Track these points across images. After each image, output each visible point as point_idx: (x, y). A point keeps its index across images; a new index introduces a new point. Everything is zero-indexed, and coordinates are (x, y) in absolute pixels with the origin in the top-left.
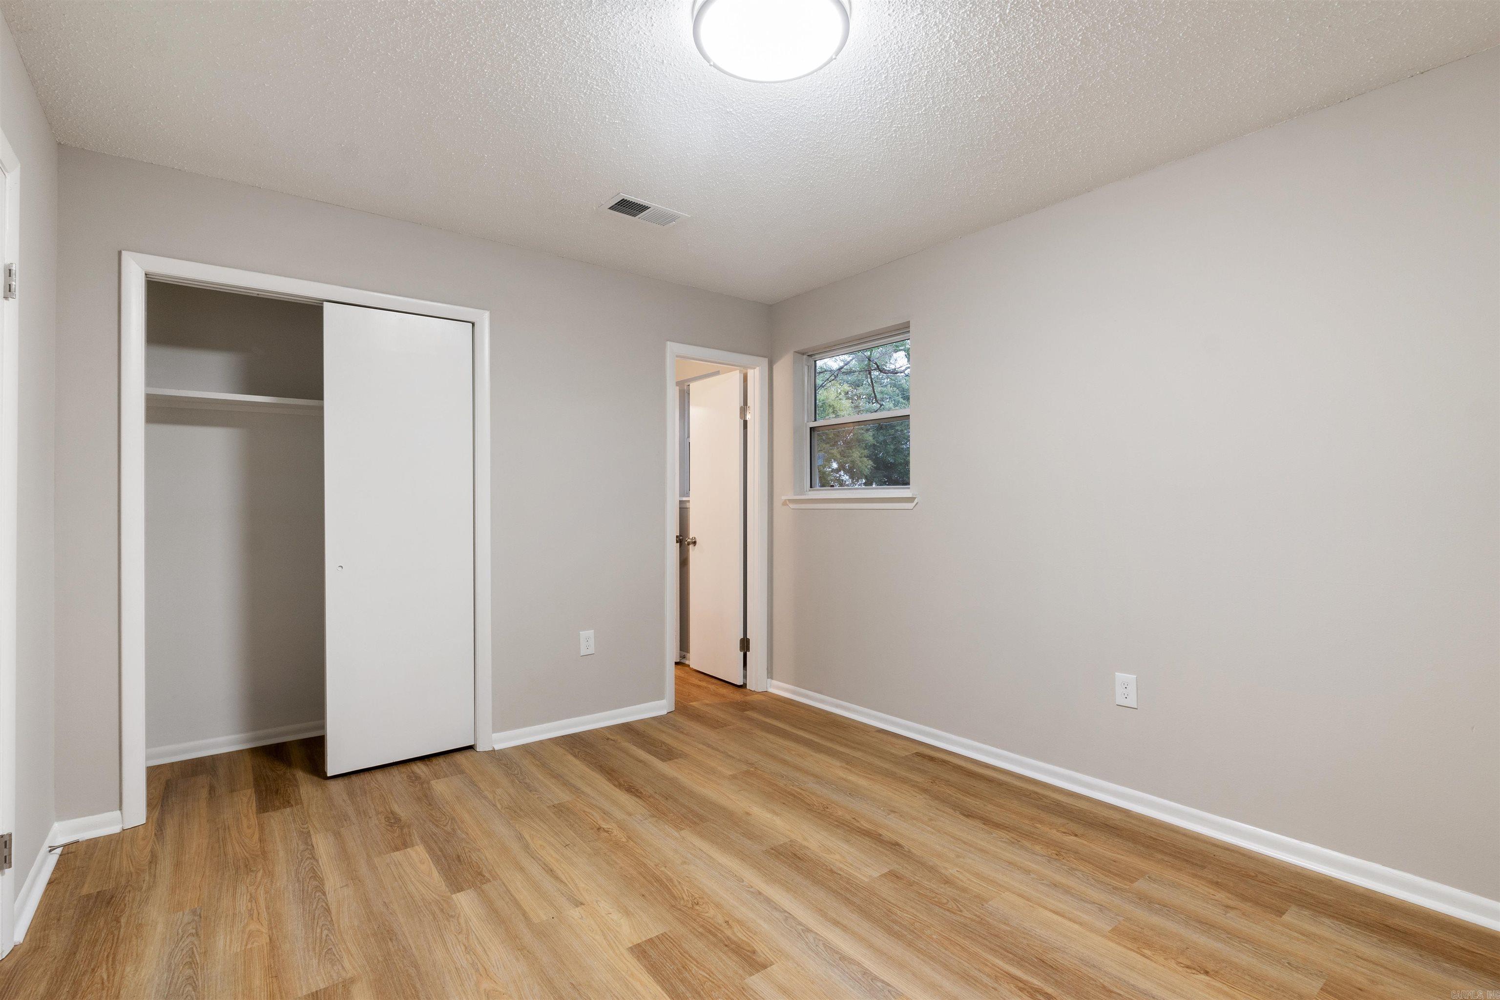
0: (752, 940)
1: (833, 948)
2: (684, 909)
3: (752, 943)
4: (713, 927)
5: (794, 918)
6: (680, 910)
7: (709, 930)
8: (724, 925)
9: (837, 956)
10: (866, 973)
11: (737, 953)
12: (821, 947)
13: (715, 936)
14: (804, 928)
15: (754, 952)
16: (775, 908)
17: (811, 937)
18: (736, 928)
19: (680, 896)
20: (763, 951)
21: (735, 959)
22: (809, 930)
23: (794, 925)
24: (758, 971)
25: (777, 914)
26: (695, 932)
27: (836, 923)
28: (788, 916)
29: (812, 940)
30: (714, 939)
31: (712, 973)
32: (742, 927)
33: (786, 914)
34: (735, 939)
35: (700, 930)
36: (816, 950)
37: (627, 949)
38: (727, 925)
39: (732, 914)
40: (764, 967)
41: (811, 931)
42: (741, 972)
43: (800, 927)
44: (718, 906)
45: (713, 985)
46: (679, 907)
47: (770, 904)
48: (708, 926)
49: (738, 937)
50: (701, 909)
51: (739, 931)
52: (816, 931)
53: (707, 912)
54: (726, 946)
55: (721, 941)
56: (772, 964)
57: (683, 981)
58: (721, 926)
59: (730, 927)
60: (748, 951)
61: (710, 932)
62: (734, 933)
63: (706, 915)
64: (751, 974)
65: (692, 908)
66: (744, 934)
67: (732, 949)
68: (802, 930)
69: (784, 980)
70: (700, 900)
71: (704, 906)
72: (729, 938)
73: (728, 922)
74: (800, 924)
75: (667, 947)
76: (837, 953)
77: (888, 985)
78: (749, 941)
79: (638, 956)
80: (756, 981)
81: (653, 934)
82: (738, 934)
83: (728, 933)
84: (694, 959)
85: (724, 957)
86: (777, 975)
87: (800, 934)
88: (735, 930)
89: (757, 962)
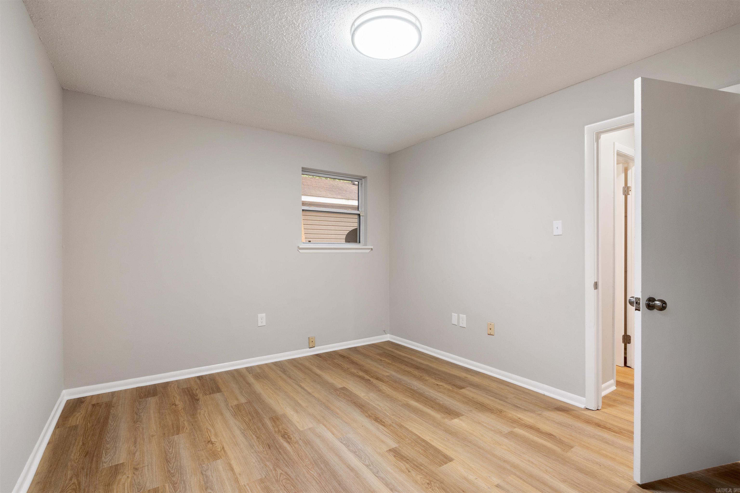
0: (395, 462)
1: (358, 457)
2: (435, 481)
3: (396, 460)
4: (416, 469)
5: (373, 473)
6: (437, 480)
7: (418, 468)
8: (410, 470)
9: (357, 453)
10: (348, 446)
11: (403, 456)
12: (363, 457)
13: (414, 464)
14: (369, 467)
15: (395, 456)
16: (383, 479)
17: (367, 463)
18: (404, 468)
19: (440, 490)
20: (391, 457)
21: (403, 454)
22: (367, 466)
23: (374, 469)
24: (393, 449)
25: (382, 475)
26: (425, 467)
27: (352, 469)
28: (376, 474)
29: (367, 461)
30: (414, 463)
31: (412, 449)
32: (401, 469)
33: (377, 475)
34: (404, 462)
35: (422, 468)
36: (366, 456)
37: (455, 460)
38: (409, 470)
39: (407, 476)
40: (390, 450)
41: (366, 465)
42: (400, 449)
43: (371, 467)
44: (416, 482)
45: (411, 444)
46: (438, 482)
47: (386, 482)
48: (419, 470)
49: (403, 464)
50: (425, 480)
51: (402, 467)
52: (363, 465)
53: (421, 478)
54: (408, 459)
55: (411, 462)
56: (387, 451)
57: (424, 446)
58: (412, 470)
59: (407, 469)
60: (397, 457)
61: (417, 467)
62: (405, 465)
63: (421, 476)
64: (396, 447)
65: (430, 481)
66: (400, 465)
67: (405, 458)
68: (370, 466)
69: (383, 445)
70: (427, 486)
71: (424, 482)
72: (407, 463)
73: (408, 472)
74: (371, 469)
75: (436, 460)
76: (357, 455)
77: (341, 442)
78: (397, 461)
79: (448, 456)
80: (393, 445)
81: (445, 466)
82: (403, 465)
83: (408, 466)
84: (421, 454)
85: (408, 455)
86: (385, 447)
87: (372, 464)
88: (404, 467)
89: (394, 452)
